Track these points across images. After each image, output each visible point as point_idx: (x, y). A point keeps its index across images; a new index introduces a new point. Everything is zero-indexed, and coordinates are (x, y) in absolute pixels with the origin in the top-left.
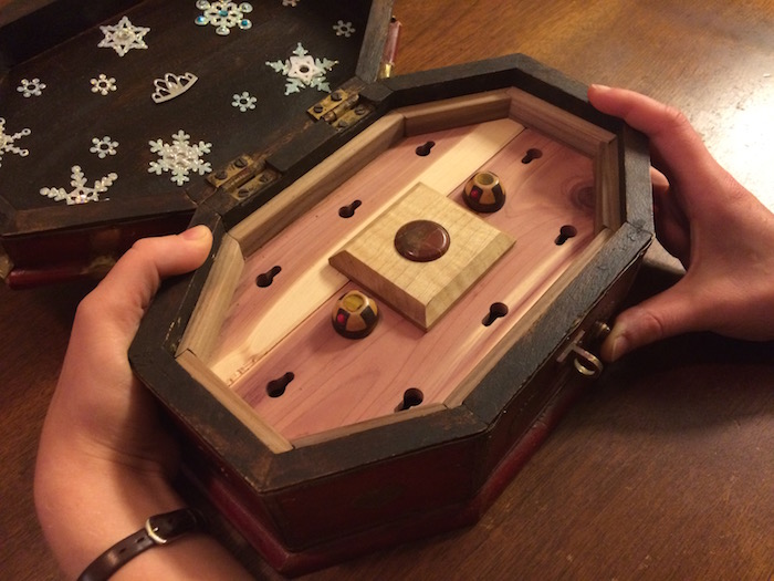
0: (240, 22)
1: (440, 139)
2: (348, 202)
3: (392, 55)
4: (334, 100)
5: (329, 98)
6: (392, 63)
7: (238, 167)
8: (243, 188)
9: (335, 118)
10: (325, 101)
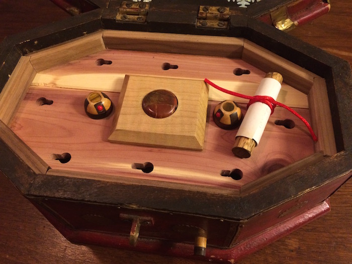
1: (256, 73)
2: (172, 63)
3: (302, 19)
4: (218, 10)
5: (218, 8)
6: (296, 23)
7: (139, 6)
8: (128, 16)
9: (205, 19)
10: (214, 8)
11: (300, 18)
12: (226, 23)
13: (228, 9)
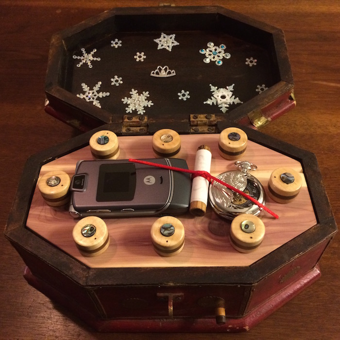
0: (218, 60)
3: (274, 115)
4: (206, 117)
5: (205, 115)
6: (269, 119)
7: (139, 119)
8: (131, 128)
9: (197, 125)
10: (202, 116)
11: (272, 115)
12: (214, 127)
13: (214, 115)
